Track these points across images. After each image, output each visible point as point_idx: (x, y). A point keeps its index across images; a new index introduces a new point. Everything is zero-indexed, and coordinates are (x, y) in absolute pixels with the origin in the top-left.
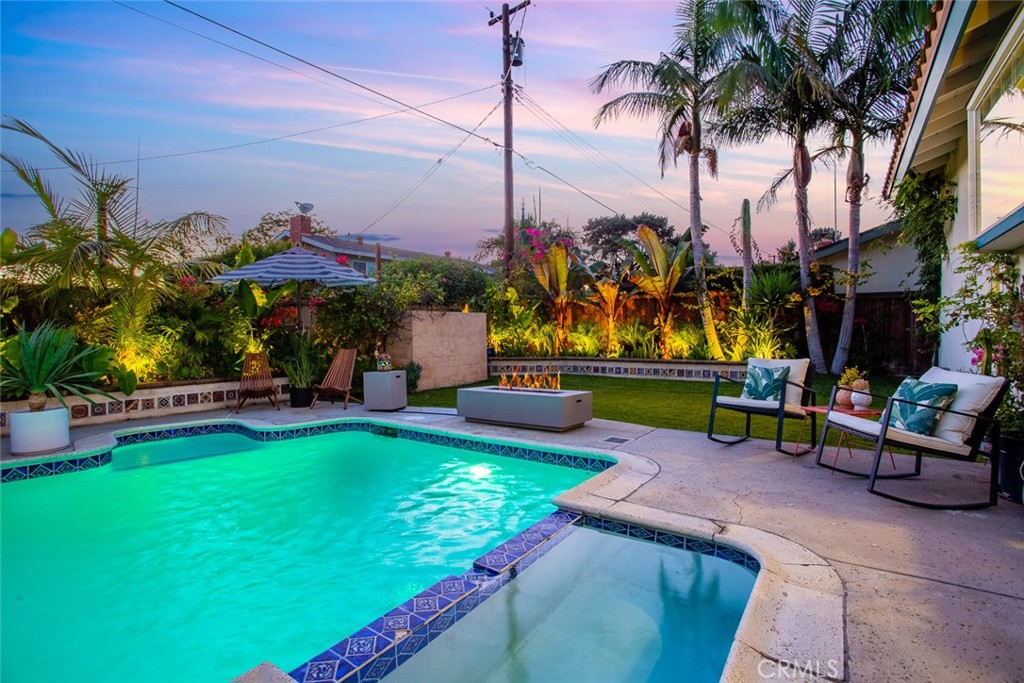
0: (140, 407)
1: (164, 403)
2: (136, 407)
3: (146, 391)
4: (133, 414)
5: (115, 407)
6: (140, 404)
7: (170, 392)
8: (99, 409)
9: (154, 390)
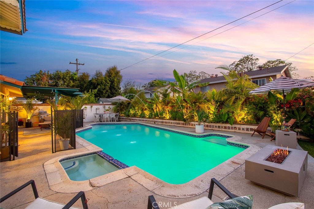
0: (237, 129)
1: (243, 129)
2: (236, 129)
3: (239, 125)
4: (236, 131)
5: (232, 128)
6: (237, 128)
7: (245, 127)
8: (229, 128)
9: (241, 125)
